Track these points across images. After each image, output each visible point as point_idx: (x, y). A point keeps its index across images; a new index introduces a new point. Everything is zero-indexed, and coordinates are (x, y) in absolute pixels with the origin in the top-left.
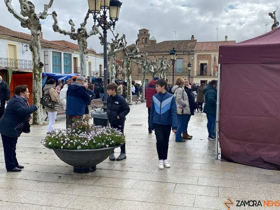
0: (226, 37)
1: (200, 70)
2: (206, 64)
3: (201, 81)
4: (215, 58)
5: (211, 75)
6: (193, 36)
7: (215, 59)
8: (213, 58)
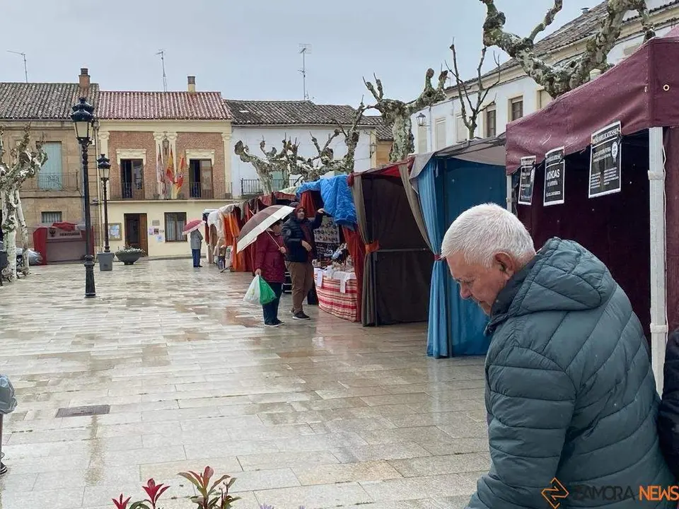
0: (191, 80)
1: (122, 182)
2: (139, 162)
3: (125, 214)
4: (166, 141)
5: (156, 197)
6: (84, 72)
7: (166, 145)
8: (159, 142)
